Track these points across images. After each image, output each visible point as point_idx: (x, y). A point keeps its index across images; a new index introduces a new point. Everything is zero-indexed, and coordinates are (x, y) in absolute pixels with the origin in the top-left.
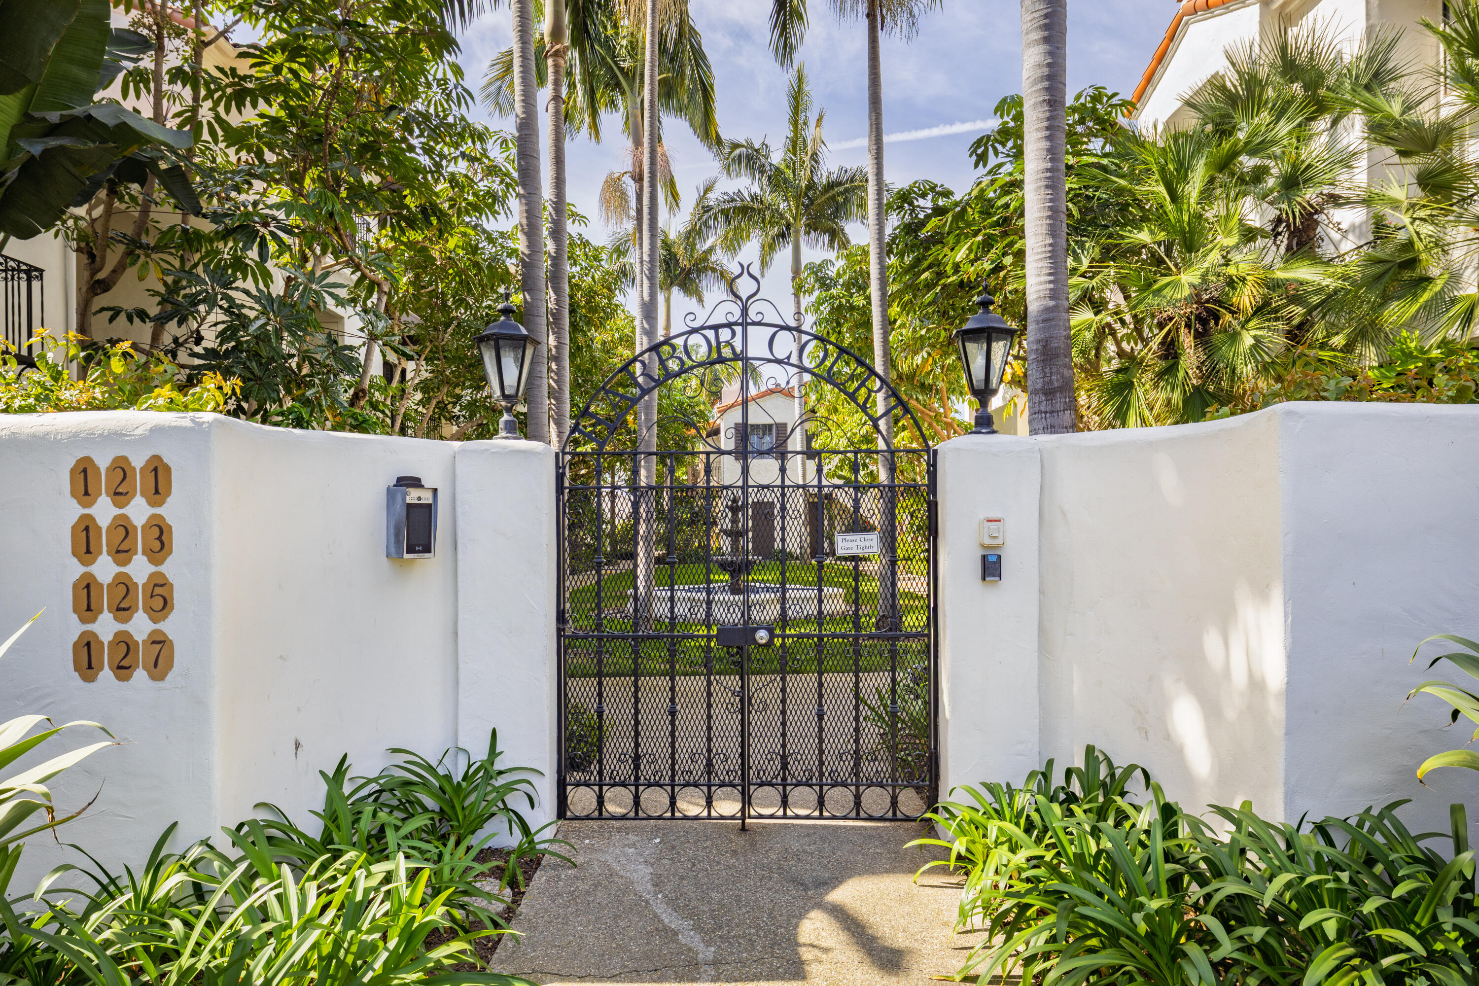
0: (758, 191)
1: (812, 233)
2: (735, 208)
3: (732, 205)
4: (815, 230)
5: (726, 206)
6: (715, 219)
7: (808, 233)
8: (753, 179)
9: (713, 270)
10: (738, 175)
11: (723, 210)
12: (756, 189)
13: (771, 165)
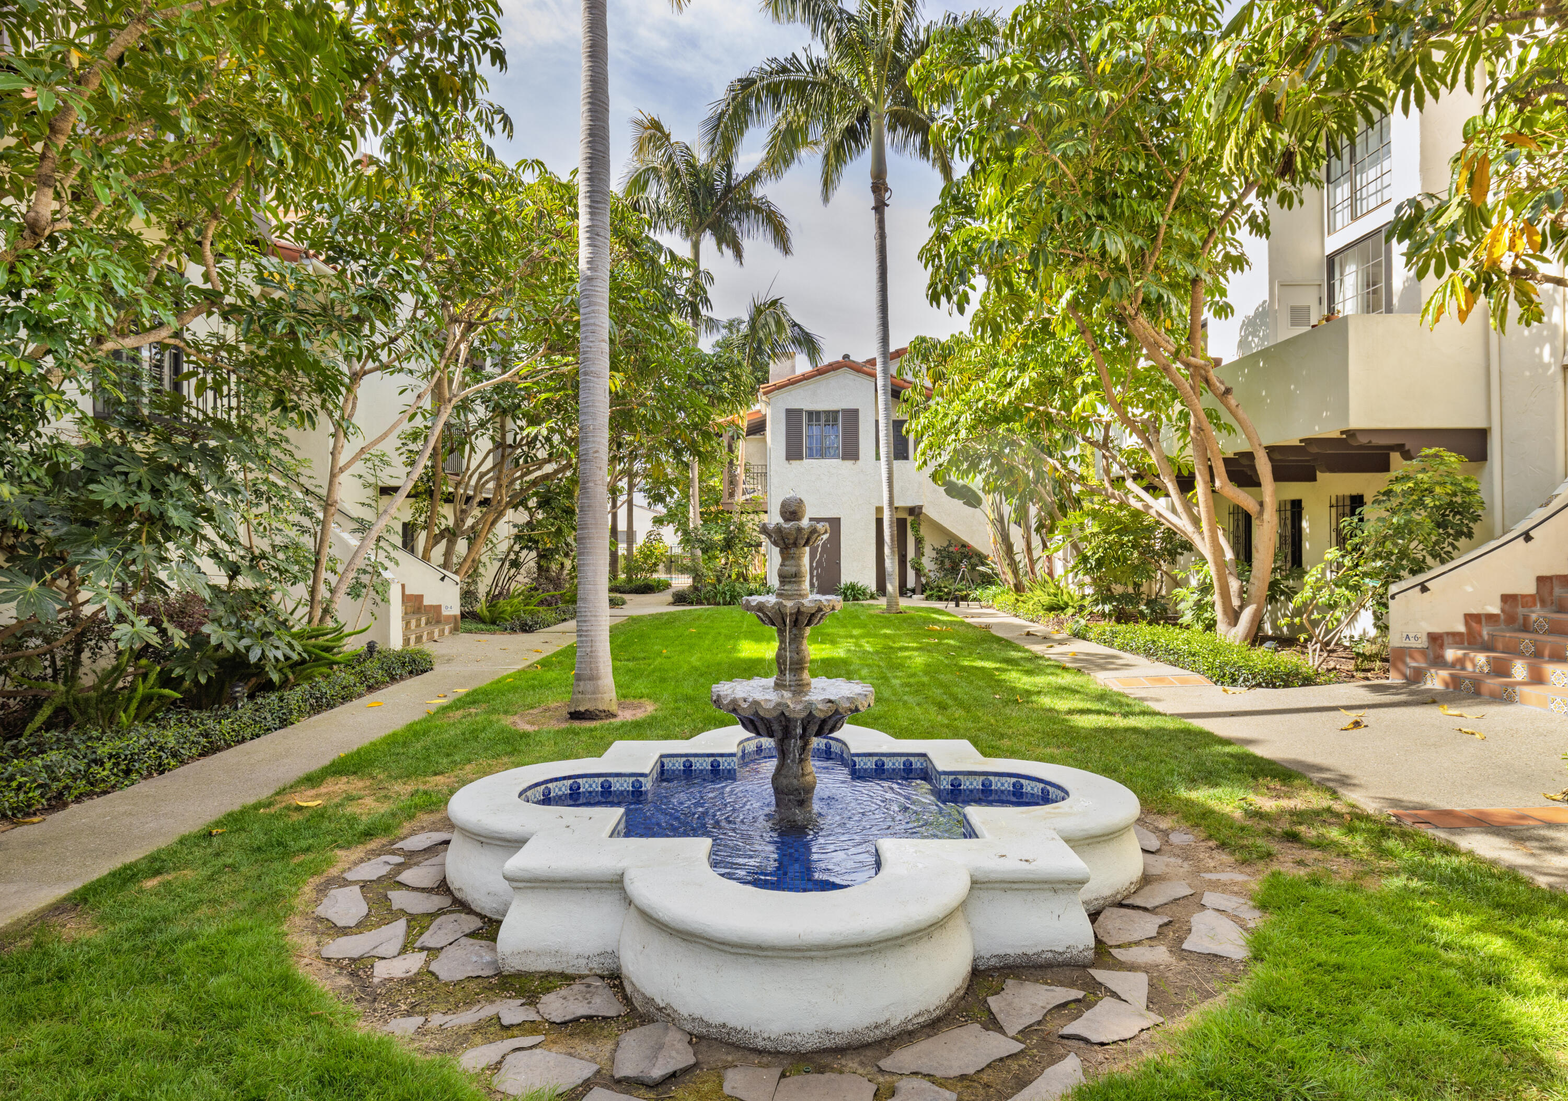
0: (823, 55)
1: (900, 130)
2: (787, 82)
3: (783, 77)
4: (904, 126)
5: (777, 79)
6: (758, 99)
7: (893, 128)
8: (814, 30)
9: (758, 210)
10: (791, 18)
11: (769, 85)
12: (819, 51)
13: (841, 11)
